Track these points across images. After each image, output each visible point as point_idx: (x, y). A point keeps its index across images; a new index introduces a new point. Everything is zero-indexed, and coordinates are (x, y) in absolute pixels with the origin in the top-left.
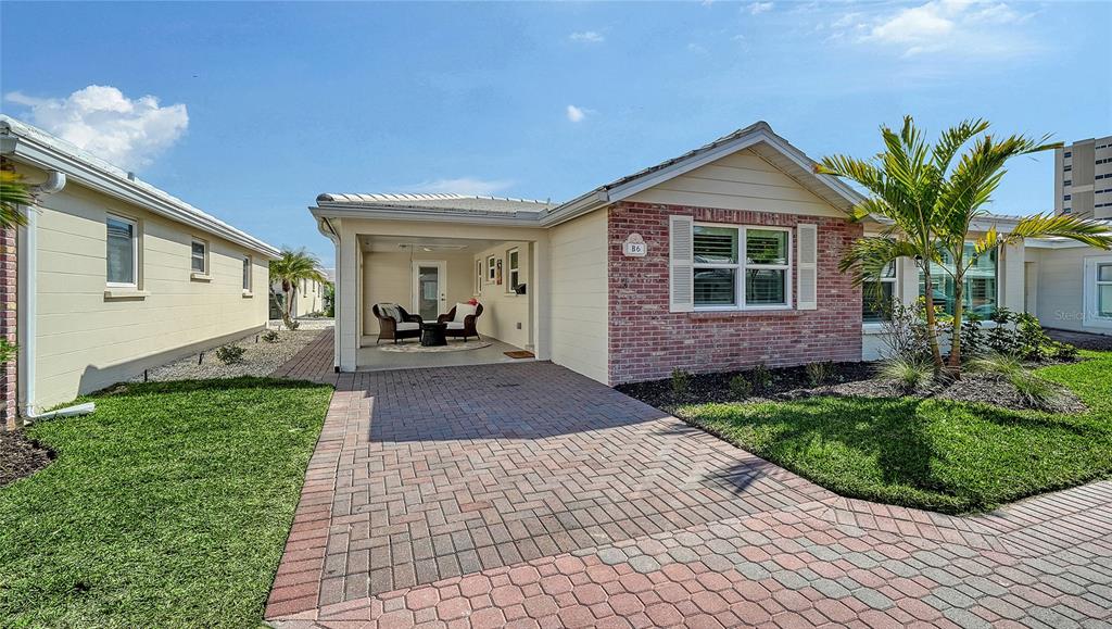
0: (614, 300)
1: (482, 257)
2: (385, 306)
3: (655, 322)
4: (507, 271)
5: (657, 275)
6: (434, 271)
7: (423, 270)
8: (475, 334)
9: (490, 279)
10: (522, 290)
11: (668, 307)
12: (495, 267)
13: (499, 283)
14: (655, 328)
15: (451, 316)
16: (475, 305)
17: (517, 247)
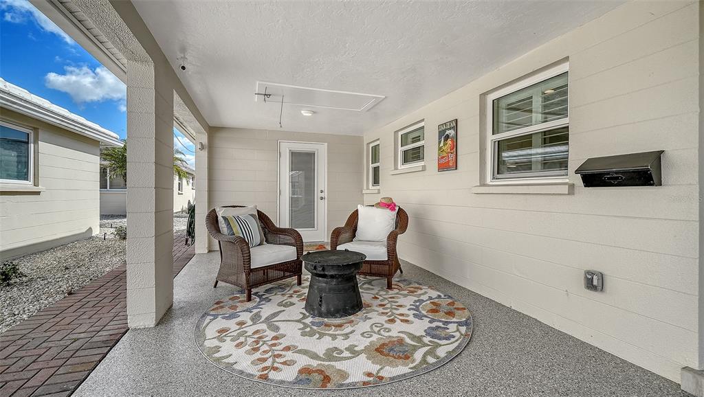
1: (383, 135)
4: (478, 142)
9: (401, 166)
13: (450, 167)
15: (351, 231)
16: (393, 209)
17: (567, 59)
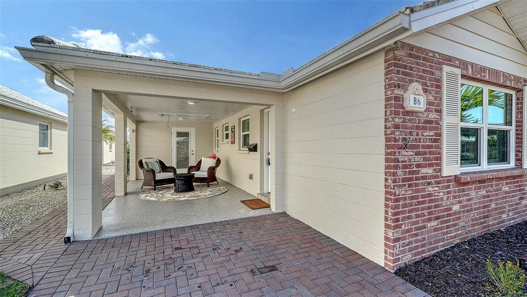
0: (392, 163)
1: (219, 125)
2: (148, 161)
3: (430, 189)
4: (239, 135)
5: (432, 133)
6: (186, 135)
7: (179, 134)
8: (215, 180)
9: (225, 140)
10: (254, 149)
11: (440, 170)
12: (229, 132)
13: (233, 142)
14: (430, 195)
15: (198, 167)
16: (215, 159)
17: (249, 115)
